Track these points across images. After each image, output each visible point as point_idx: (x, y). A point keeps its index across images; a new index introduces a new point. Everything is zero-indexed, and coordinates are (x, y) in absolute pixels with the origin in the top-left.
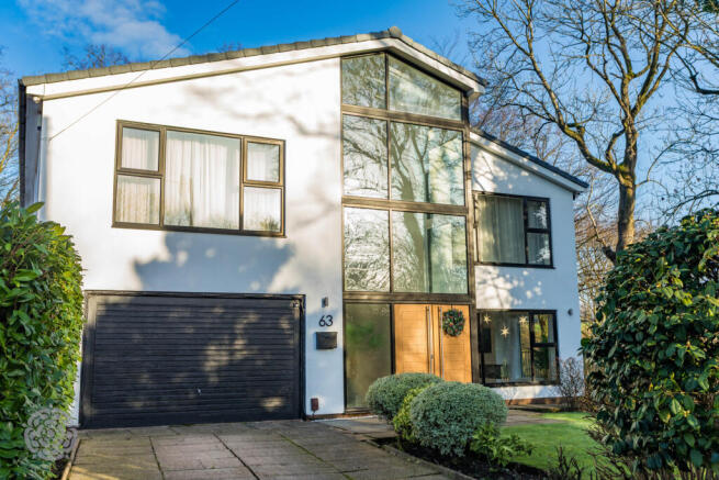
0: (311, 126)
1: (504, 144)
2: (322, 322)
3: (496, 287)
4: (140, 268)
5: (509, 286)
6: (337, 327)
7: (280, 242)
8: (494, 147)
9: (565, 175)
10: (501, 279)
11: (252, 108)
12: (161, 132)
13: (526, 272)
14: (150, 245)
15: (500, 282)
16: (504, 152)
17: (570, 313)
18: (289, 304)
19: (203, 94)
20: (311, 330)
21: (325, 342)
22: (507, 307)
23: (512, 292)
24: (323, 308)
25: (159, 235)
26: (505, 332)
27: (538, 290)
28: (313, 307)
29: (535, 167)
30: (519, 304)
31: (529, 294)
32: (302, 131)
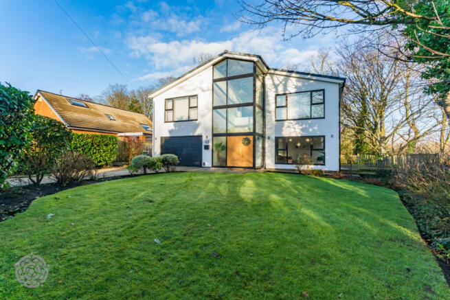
0: (205, 89)
1: (298, 73)
2: (206, 142)
3: (294, 128)
4: (170, 132)
5: (301, 127)
6: (210, 144)
7: (197, 122)
8: (293, 75)
9: (331, 77)
10: (297, 125)
11: (191, 88)
12: (172, 99)
13: (310, 121)
14: (171, 126)
15: (296, 126)
16: (298, 76)
17: (332, 136)
18: (200, 137)
19: (181, 88)
20: (204, 144)
21: (207, 148)
22: (299, 135)
23: (302, 130)
24: (207, 137)
25: (172, 124)
26: (299, 145)
27: (316, 128)
28: (204, 139)
29: (314, 78)
30: (305, 134)
31: (311, 130)
32: (203, 91)
